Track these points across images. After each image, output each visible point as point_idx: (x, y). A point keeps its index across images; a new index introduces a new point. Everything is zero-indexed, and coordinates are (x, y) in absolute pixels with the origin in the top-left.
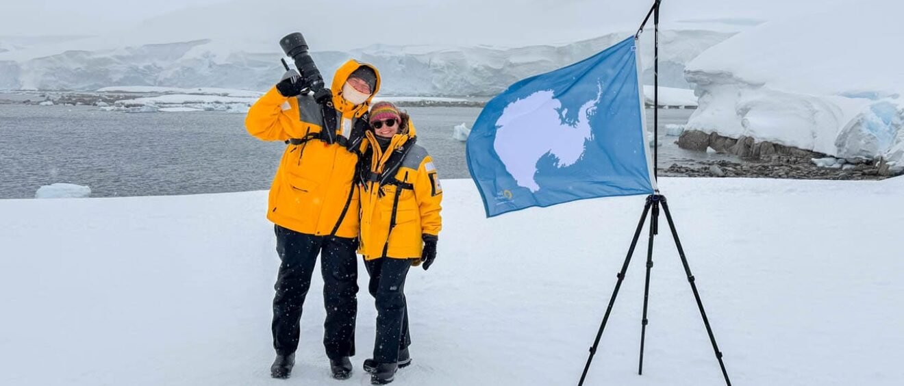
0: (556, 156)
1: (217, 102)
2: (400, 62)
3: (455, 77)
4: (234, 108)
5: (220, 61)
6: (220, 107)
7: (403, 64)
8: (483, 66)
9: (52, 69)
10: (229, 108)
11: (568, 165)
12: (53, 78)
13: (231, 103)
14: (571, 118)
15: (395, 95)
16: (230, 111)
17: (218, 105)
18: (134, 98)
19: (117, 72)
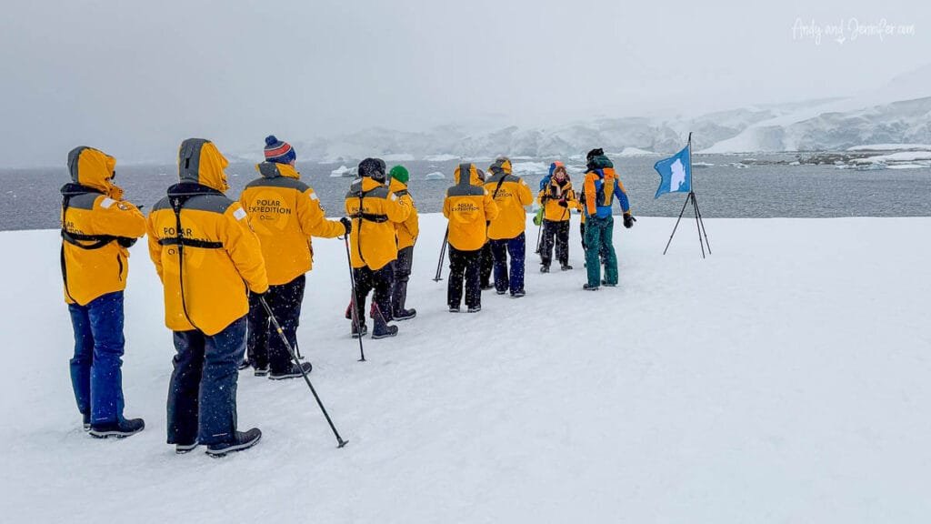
9: (809, 131)
12: (810, 140)
18: (866, 156)
19: (866, 131)
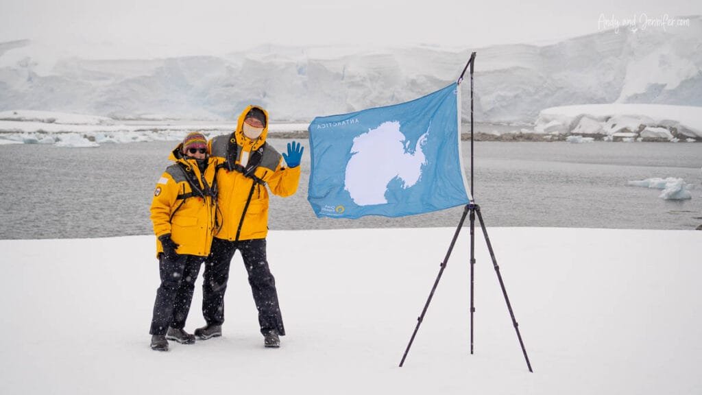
0: (403, 180)
1: (42, 132)
2: (300, 71)
3: (381, 93)
4: (66, 141)
5: (42, 72)
6: (46, 139)
7: (304, 74)
8: (425, 76)
10: (58, 140)
11: (410, 186)
13: (61, 133)
14: (410, 149)
15: (291, 120)
16: (59, 144)
17: (42, 135)
